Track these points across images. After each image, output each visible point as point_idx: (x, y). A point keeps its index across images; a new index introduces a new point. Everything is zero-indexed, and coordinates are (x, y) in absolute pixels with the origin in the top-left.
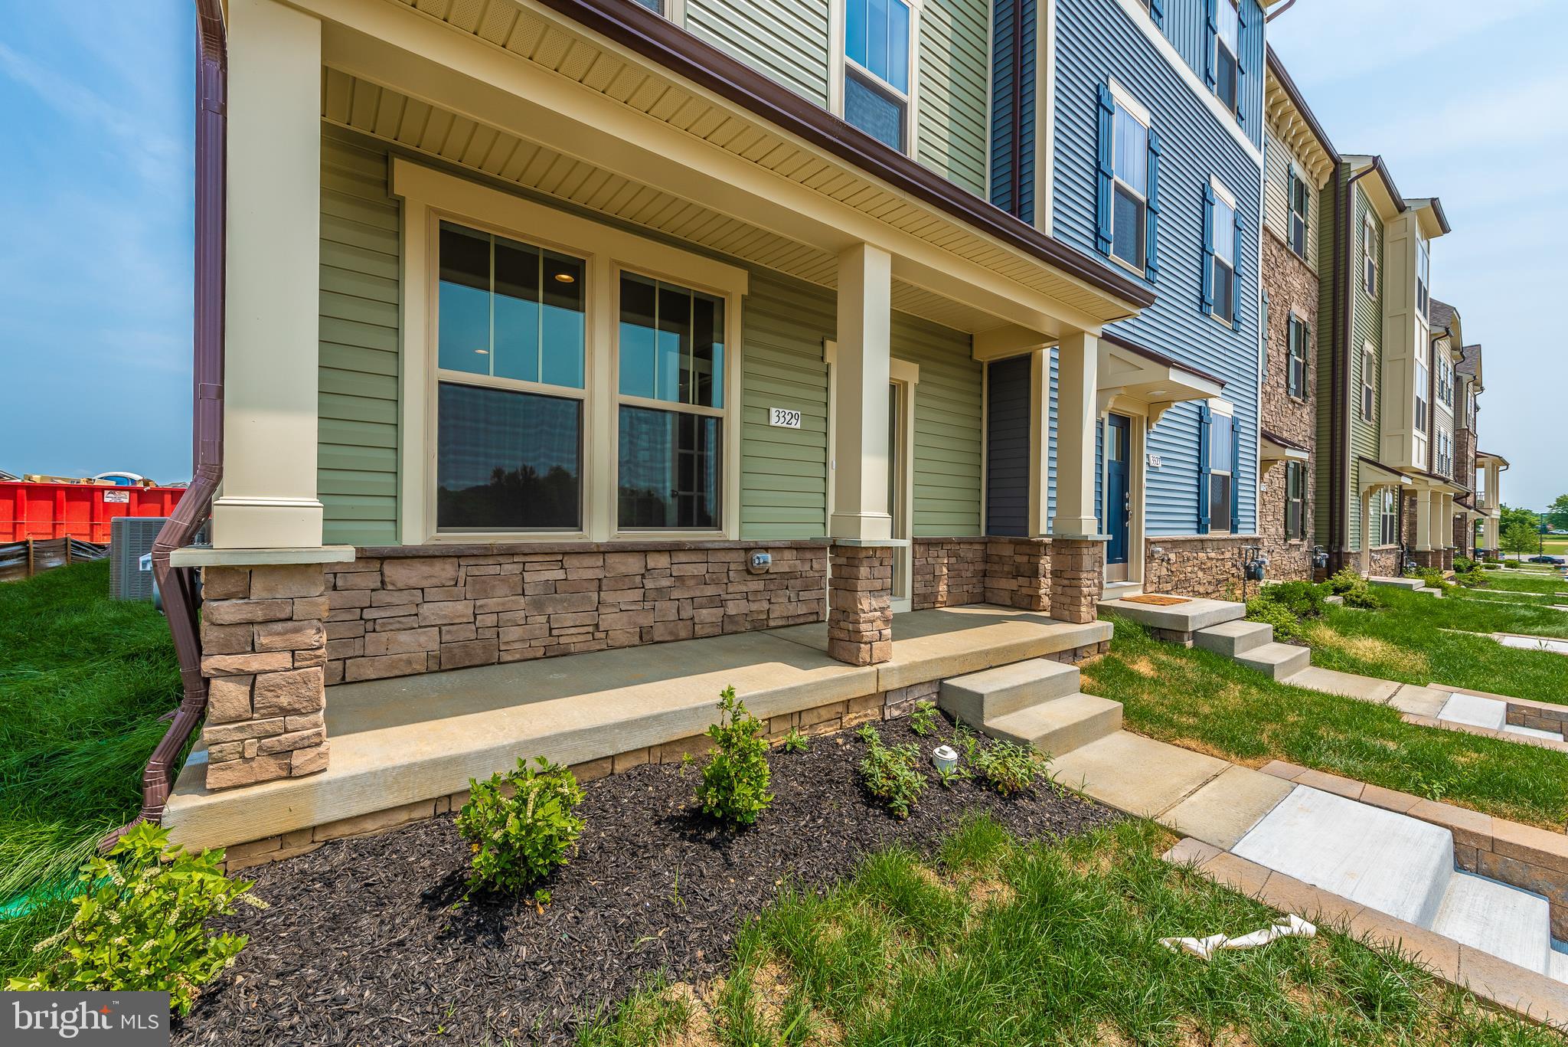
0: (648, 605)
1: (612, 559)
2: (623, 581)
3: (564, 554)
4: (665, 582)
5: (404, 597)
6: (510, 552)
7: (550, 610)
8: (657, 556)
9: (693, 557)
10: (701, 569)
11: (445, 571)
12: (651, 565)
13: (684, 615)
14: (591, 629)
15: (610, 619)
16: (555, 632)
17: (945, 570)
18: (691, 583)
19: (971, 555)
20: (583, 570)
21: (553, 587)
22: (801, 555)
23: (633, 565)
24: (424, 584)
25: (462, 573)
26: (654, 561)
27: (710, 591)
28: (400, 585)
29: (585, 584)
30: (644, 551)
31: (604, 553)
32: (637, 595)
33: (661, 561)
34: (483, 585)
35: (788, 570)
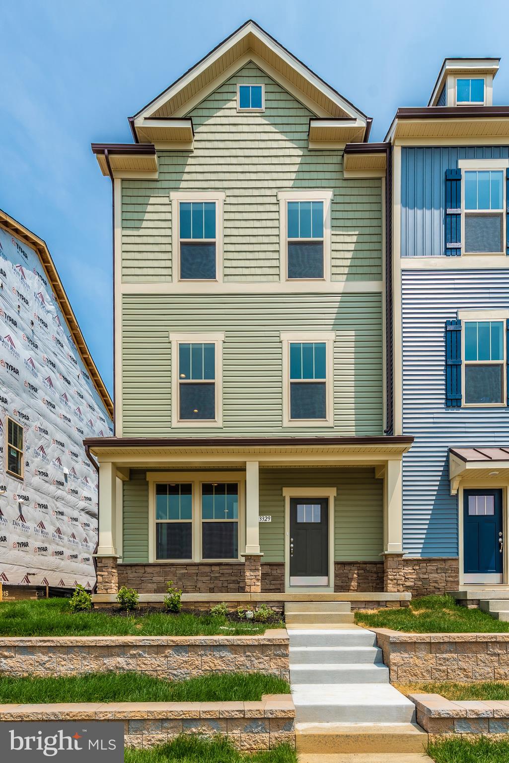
0: (212, 582)
1: (200, 567)
2: (205, 574)
3: (187, 565)
4: (217, 575)
5: (150, 575)
6: (172, 565)
7: (183, 581)
8: (215, 567)
9: (227, 567)
10: (231, 571)
11: (157, 569)
12: (213, 570)
13: (224, 585)
14: (194, 587)
15: (200, 585)
16: (185, 587)
17: (355, 576)
18: (227, 575)
19: (375, 570)
20: (193, 570)
21: (184, 574)
22: (271, 567)
23: (207, 569)
24: (154, 572)
25: (161, 570)
26: (214, 568)
27: (234, 578)
28: (148, 572)
29: (193, 574)
30: (211, 565)
31: (198, 565)
32: (208, 578)
33: (216, 568)
34: (166, 574)
35: (265, 572)
